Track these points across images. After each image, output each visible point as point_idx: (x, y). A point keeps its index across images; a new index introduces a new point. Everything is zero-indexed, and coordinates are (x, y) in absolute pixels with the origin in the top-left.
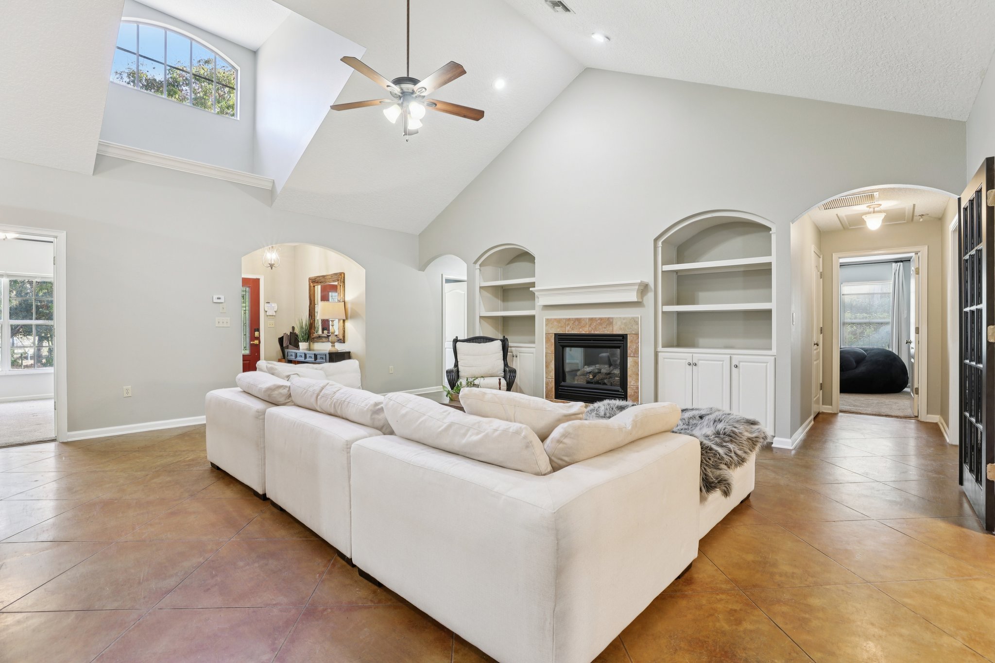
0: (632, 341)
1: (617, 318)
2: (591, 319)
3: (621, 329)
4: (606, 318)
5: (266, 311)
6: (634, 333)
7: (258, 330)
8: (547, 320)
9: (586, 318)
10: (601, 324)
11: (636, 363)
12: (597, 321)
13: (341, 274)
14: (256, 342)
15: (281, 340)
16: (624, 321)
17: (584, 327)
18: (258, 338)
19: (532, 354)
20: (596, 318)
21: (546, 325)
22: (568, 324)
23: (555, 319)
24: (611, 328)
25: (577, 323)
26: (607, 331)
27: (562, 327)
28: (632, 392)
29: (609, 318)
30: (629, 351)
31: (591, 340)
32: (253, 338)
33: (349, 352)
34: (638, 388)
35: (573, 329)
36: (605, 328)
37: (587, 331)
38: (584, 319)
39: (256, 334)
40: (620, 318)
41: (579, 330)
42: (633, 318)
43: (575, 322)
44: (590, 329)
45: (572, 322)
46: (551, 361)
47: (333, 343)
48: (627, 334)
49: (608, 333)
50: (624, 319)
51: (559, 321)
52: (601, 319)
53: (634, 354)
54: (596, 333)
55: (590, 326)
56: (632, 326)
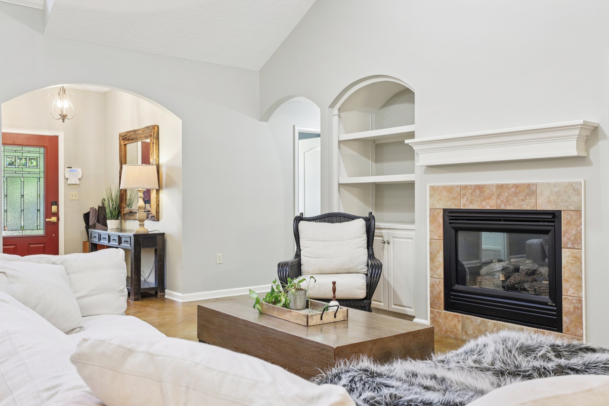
0: (569, 223)
1: (543, 184)
2: (501, 187)
3: (550, 202)
4: (524, 184)
5: (67, 179)
6: (573, 208)
7: (56, 203)
8: (432, 188)
9: (492, 185)
10: (516, 194)
11: (578, 259)
12: (509, 189)
13: (154, 127)
14: (54, 219)
15: (87, 216)
16: (556, 189)
17: (488, 198)
18: (56, 214)
19: (410, 240)
20: (507, 185)
21: (431, 196)
22: (464, 195)
23: (444, 187)
24: (533, 201)
25: (478, 192)
26: (527, 205)
27: (454, 199)
28: (571, 307)
29: (529, 185)
30: (564, 239)
31: (500, 220)
32: (48, 213)
33: (163, 234)
34: (580, 301)
35: (471, 202)
36: (522, 200)
37: (493, 206)
38: (489, 186)
39: (54, 208)
40: (549, 184)
41: (481, 203)
42: (571, 184)
43: (474, 191)
44: (499, 202)
45: (470, 192)
46: (438, 252)
47: (141, 221)
48: (561, 211)
49: (528, 208)
50: (555, 185)
51: (450, 189)
52: (516, 186)
53: (573, 244)
54: (509, 208)
55: (499, 196)
56: (570, 197)
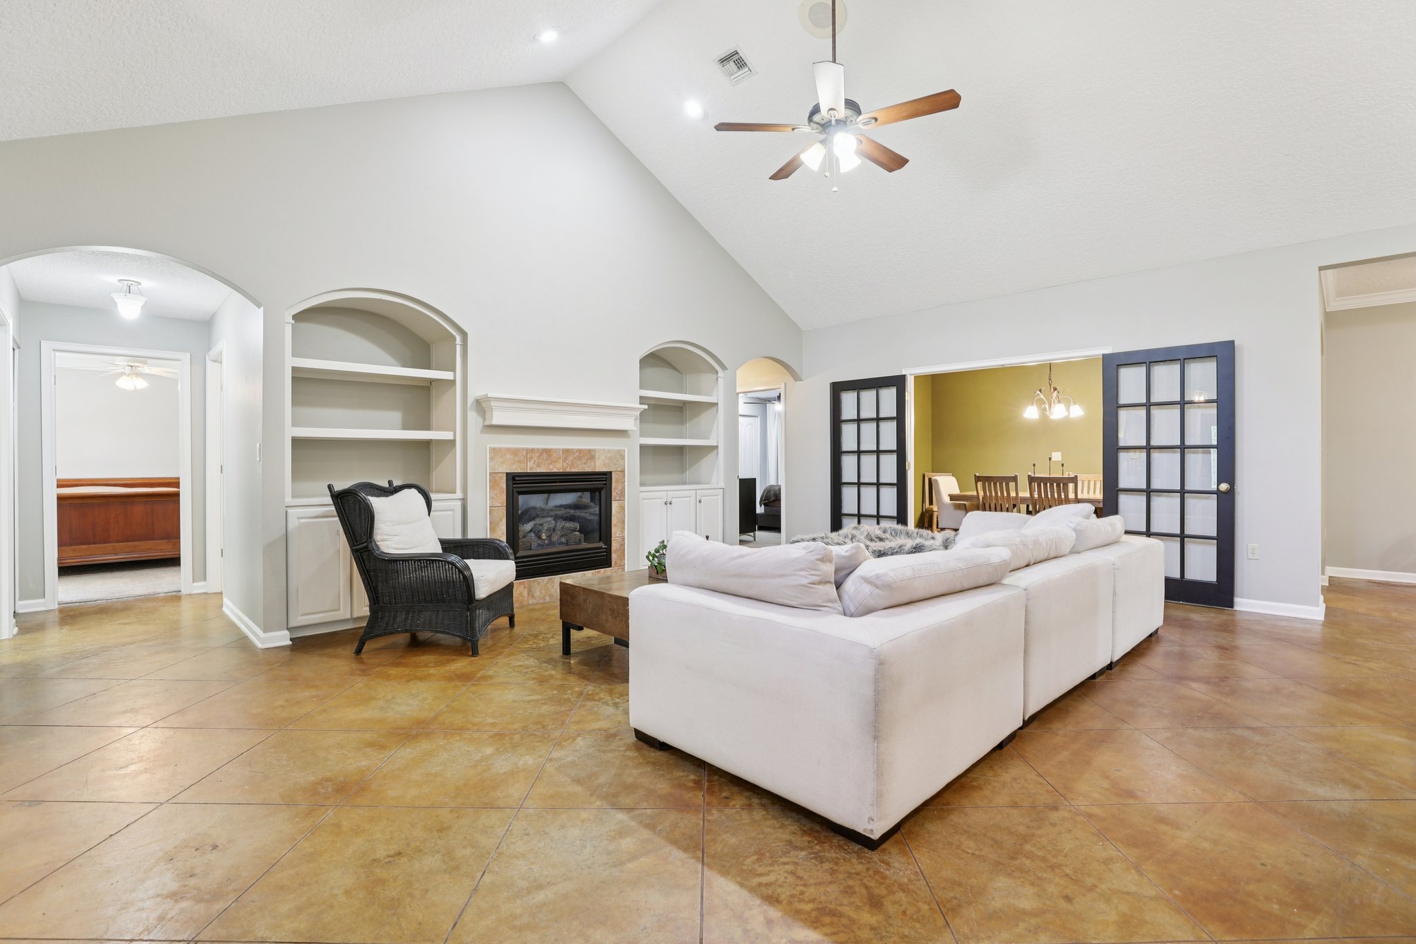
0: (617, 481)
1: (600, 450)
2: (566, 451)
3: (605, 465)
4: (586, 450)
6: (620, 469)
8: (493, 450)
9: (559, 449)
10: (580, 458)
11: (622, 508)
12: (574, 453)
16: (609, 455)
17: (555, 462)
19: (451, 512)
20: (572, 450)
21: (491, 459)
22: (531, 458)
23: (508, 450)
24: (593, 464)
25: (545, 455)
26: (588, 467)
27: (520, 462)
28: (618, 546)
29: (590, 450)
30: (614, 494)
31: (556, 482)
34: (623, 539)
35: (538, 466)
36: (585, 463)
37: (560, 469)
38: (556, 450)
40: (604, 450)
41: (549, 466)
42: (619, 451)
43: (541, 454)
44: (565, 464)
45: (538, 455)
46: (501, 520)
48: (611, 472)
49: (590, 470)
50: (609, 451)
51: (515, 452)
52: (580, 451)
53: (620, 497)
54: (573, 471)
55: (565, 460)
56: (618, 461)
